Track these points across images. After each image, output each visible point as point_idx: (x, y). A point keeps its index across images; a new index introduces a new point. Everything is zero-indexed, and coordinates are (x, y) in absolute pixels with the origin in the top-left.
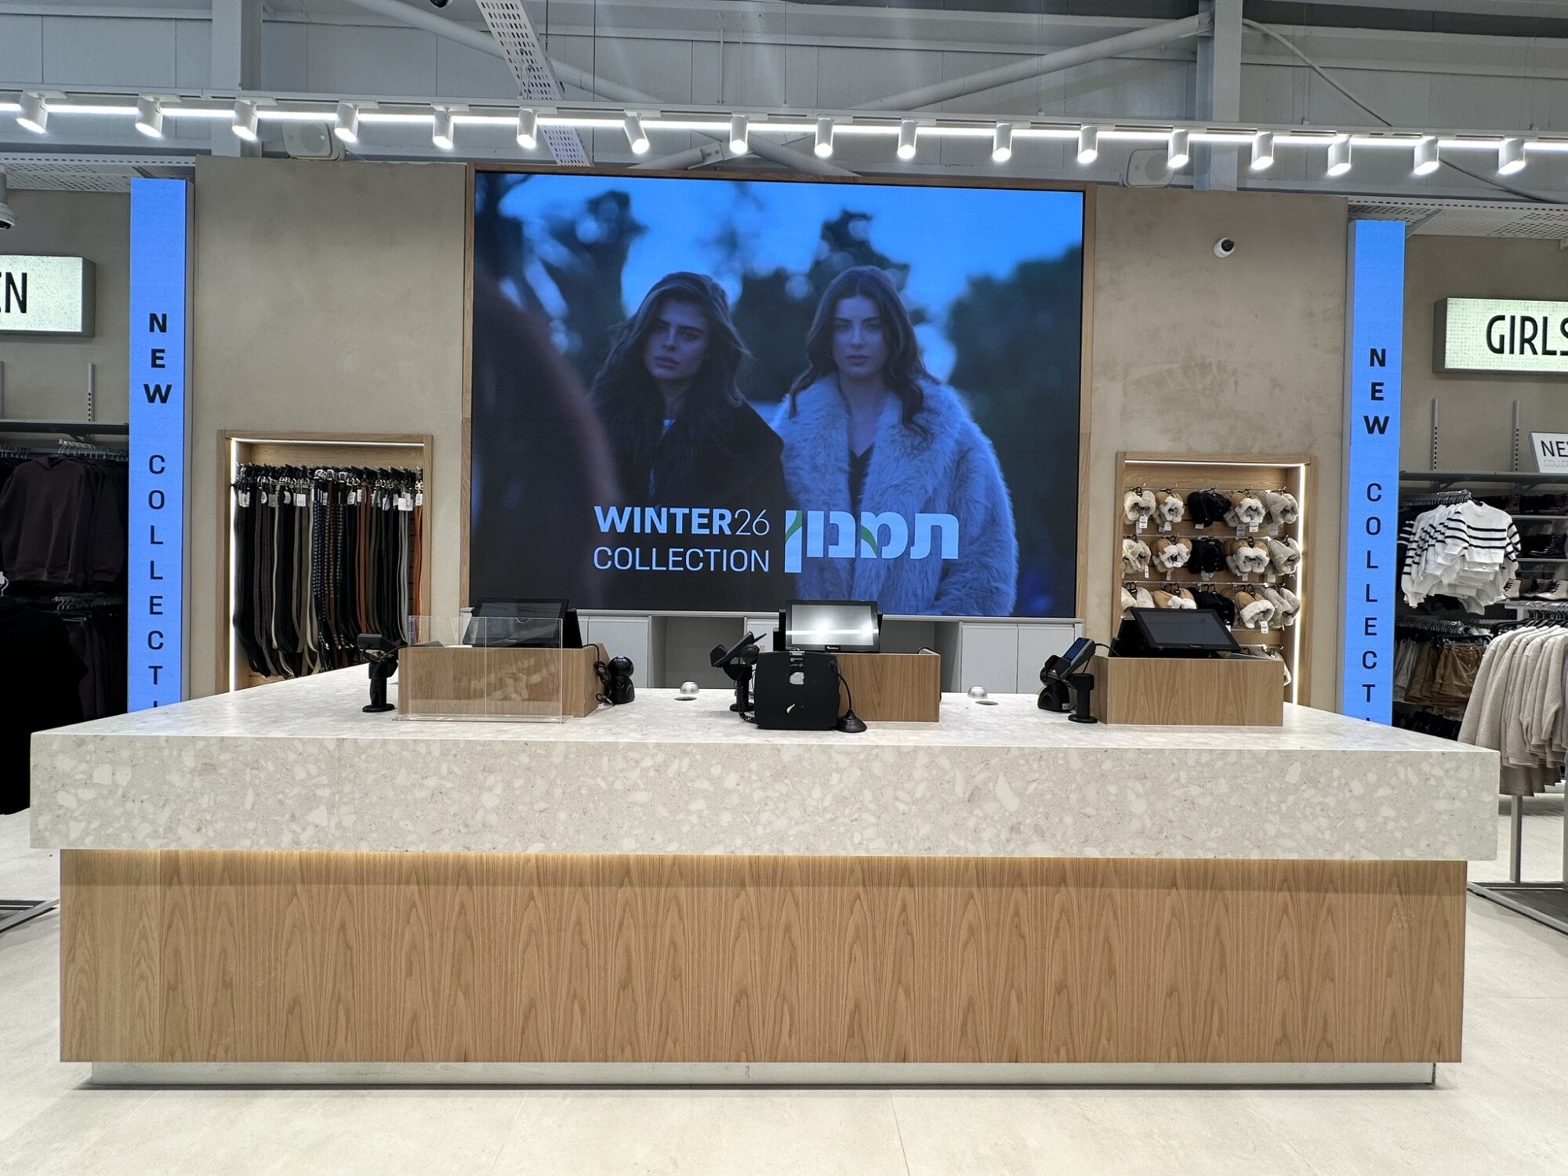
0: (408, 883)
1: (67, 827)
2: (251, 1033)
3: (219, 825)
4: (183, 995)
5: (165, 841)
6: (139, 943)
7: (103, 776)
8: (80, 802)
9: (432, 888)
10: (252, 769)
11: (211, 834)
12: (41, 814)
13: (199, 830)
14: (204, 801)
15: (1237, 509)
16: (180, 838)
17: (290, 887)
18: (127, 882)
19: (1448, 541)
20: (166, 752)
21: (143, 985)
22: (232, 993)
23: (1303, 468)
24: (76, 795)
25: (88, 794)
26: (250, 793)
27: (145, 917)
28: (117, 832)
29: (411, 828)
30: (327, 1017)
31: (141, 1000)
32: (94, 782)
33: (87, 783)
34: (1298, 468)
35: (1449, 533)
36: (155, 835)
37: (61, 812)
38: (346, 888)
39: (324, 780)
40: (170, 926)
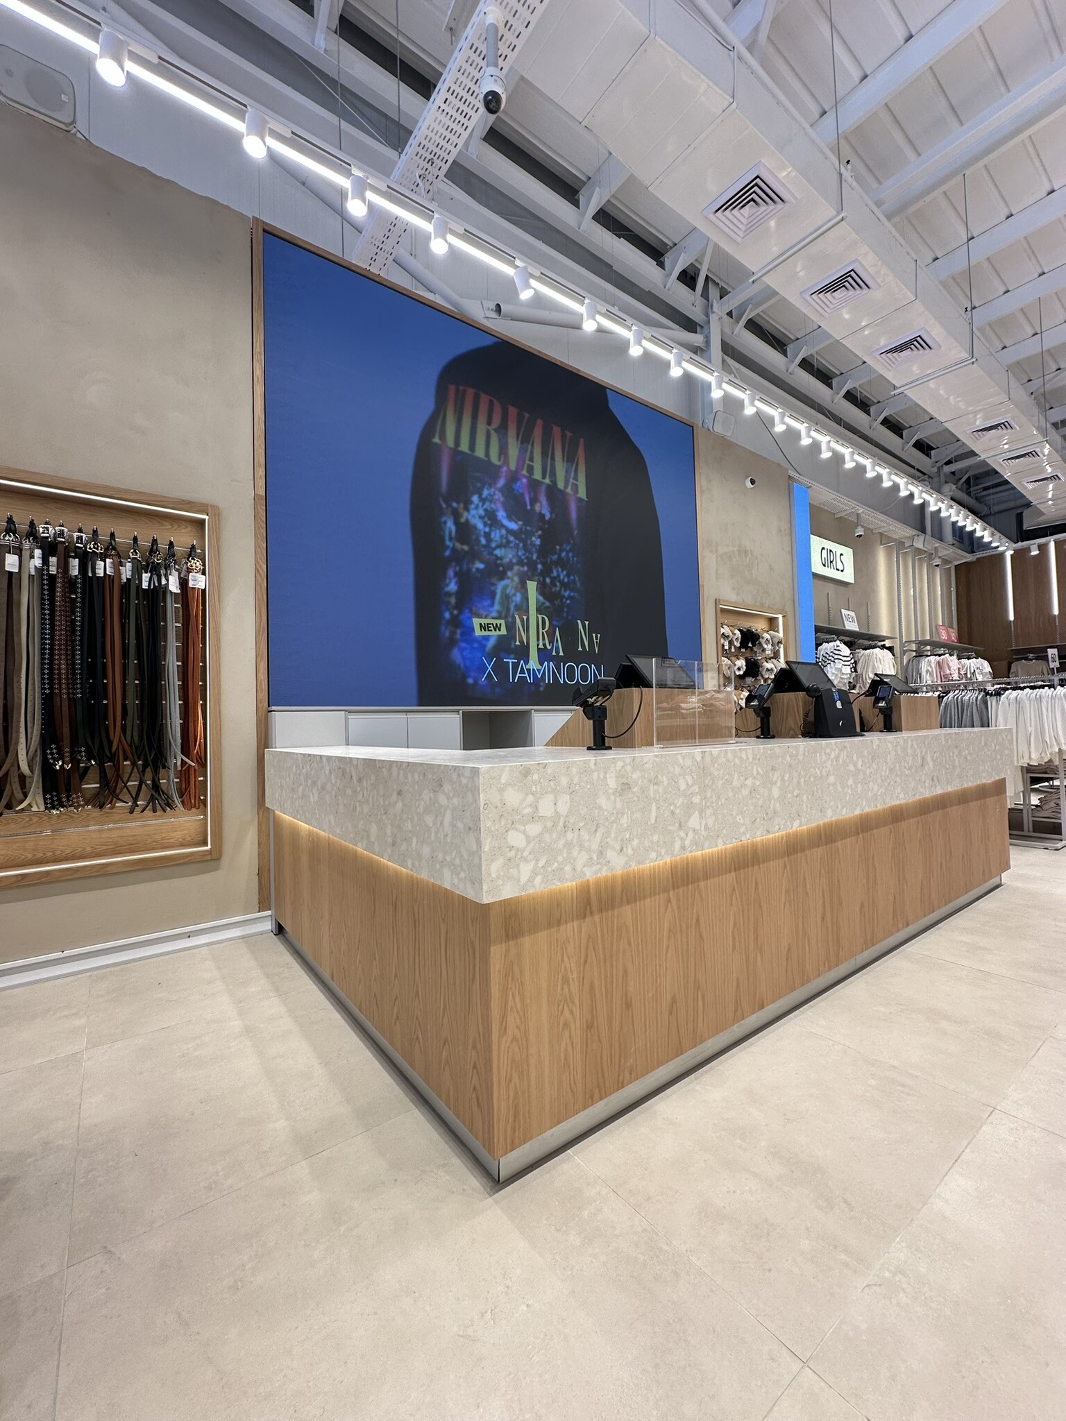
0: (730, 871)
1: (519, 871)
2: (646, 1045)
3: (636, 842)
4: (598, 1029)
5: (599, 866)
6: (563, 989)
7: (546, 808)
8: (529, 840)
9: (742, 871)
10: (654, 784)
11: (630, 851)
12: (492, 860)
13: (622, 850)
14: (624, 820)
15: (761, 640)
16: (609, 862)
17: (666, 894)
18: (550, 925)
19: (836, 661)
20: (595, 775)
21: (567, 1034)
22: (632, 1012)
23: (780, 617)
24: (524, 832)
25: (534, 829)
26: (654, 807)
27: (566, 959)
28: (562, 866)
29: (742, 821)
30: (692, 1007)
31: (566, 1050)
32: (540, 815)
33: (533, 818)
34: (778, 618)
35: (836, 657)
36: (590, 863)
37: (512, 854)
38: (698, 885)
39: (696, 788)
40: (586, 962)
